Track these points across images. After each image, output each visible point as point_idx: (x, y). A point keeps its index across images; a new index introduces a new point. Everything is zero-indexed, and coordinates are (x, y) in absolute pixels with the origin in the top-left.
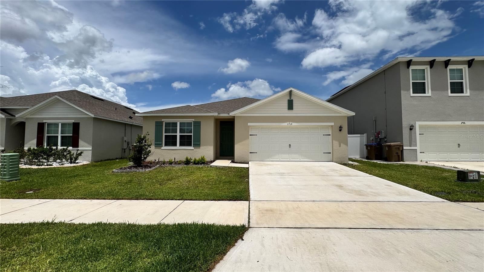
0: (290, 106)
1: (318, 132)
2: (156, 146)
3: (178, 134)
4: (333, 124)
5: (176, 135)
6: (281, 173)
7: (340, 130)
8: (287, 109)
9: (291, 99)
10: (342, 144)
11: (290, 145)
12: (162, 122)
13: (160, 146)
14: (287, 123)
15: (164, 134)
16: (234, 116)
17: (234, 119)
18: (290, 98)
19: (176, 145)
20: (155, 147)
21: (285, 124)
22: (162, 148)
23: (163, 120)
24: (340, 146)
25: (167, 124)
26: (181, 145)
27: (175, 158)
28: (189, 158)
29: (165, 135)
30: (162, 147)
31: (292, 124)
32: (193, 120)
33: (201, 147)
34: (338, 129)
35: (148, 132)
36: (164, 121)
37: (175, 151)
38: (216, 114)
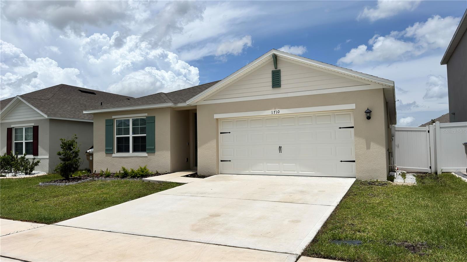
0: (276, 82)
1: (330, 122)
4: (353, 106)
5: (129, 137)
7: (369, 118)
8: (271, 87)
10: (372, 144)
11: (280, 148)
13: (111, 152)
14: (271, 111)
15: (116, 136)
16: (196, 106)
18: (276, 68)
20: (106, 154)
21: (268, 112)
22: (114, 155)
23: (113, 117)
26: (135, 150)
31: (279, 112)
32: (146, 115)
33: (156, 153)
34: (364, 116)
36: (115, 119)
38: (170, 104)
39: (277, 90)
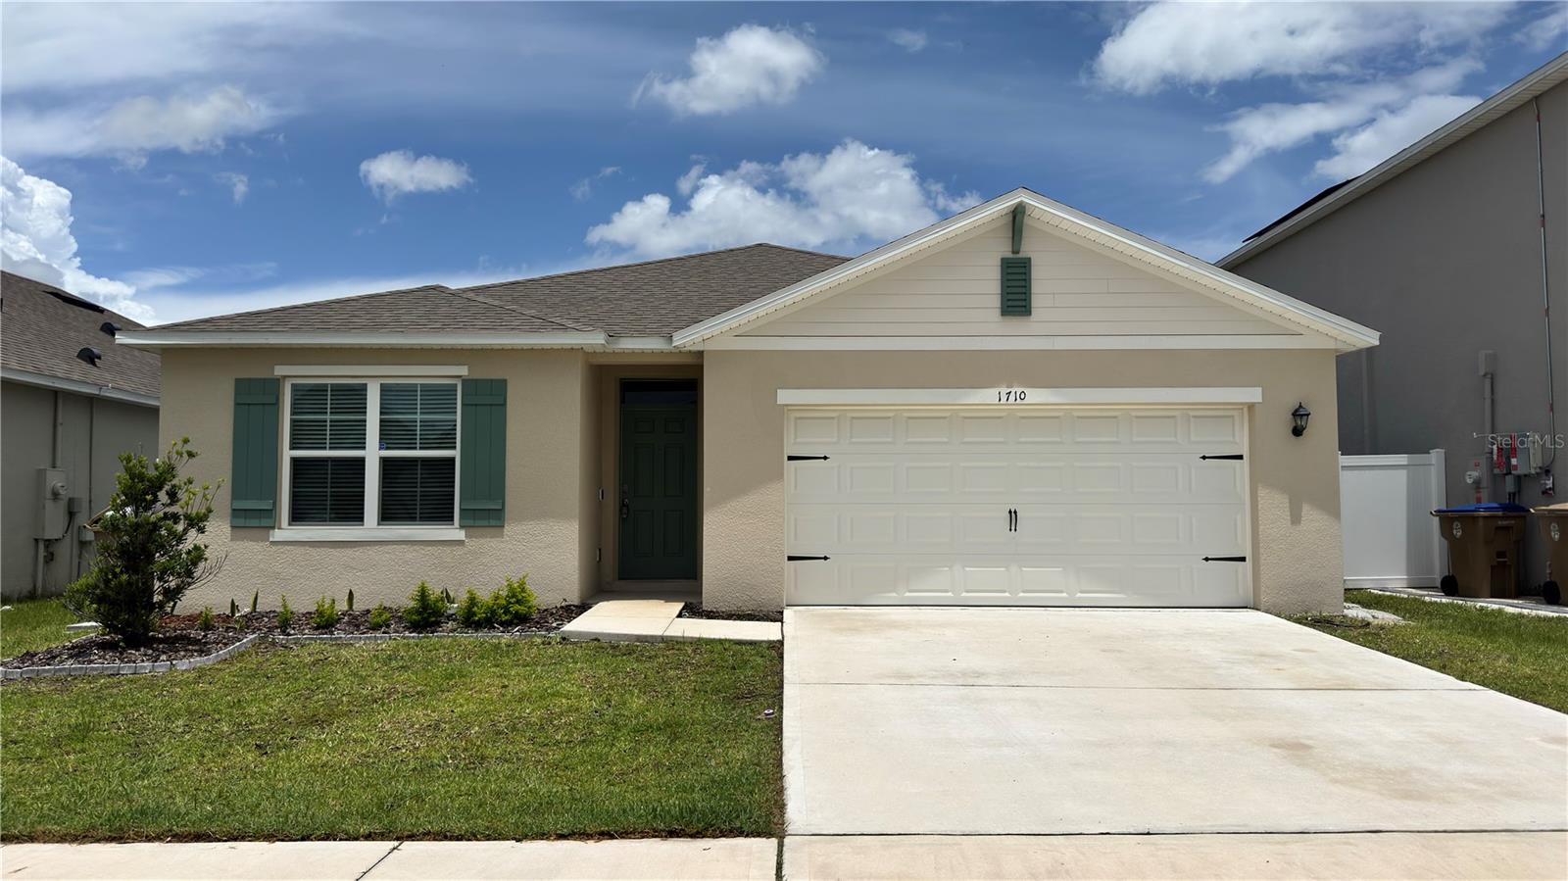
0: (1016, 296)
1: (1173, 439)
2: (241, 522)
3: (373, 454)
4: (1254, 395)
5: (361, 461)
6: (964, 674)
7: (1297, 432)
8: (998, 312)
9: (1020, 255)
10: (1306, 508)
11: (1013, 515)
12: (276, 384)
13: (265, 522)
14: (995, 391)
15: (287, 454)
16: (701, 354)
17: (700, 368)
18: (1016, 251)
19: (355, 515)
20: (233, 527)
21: (988, 396)
22: (277, 535)
23: (280, 371)
24: (1296, 519)
25: (308, 397)
26: (387, 515)
27: (351, 593)
28: (435, 591)
29: (295, 461)
30: (273, 528)
31: (1022, 396)
32: (463, 371)
33: (507, 529)
34: (1287, 424)
35: (186, 441)
36: (285, 377)
37: (349, 552)
38: (595, 339)
39: (1016, 324)
